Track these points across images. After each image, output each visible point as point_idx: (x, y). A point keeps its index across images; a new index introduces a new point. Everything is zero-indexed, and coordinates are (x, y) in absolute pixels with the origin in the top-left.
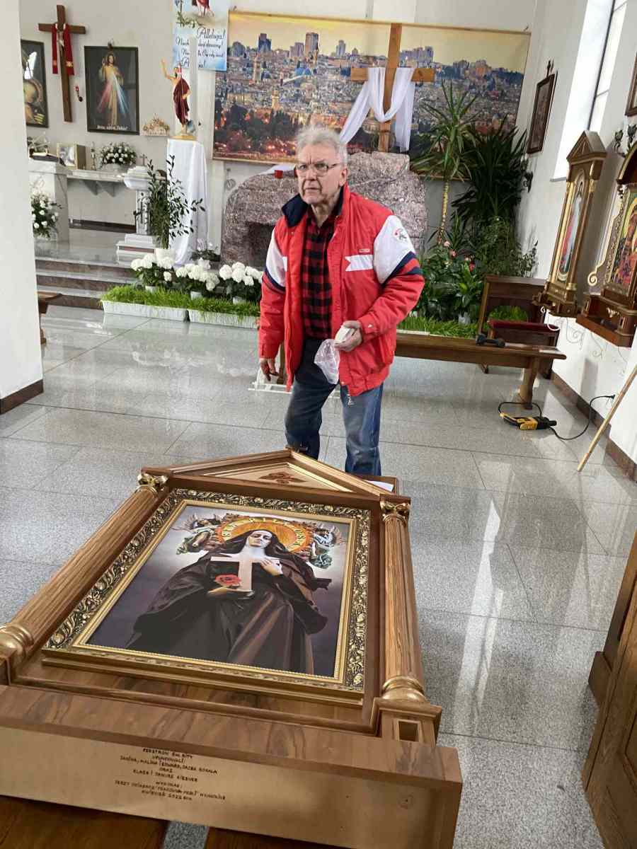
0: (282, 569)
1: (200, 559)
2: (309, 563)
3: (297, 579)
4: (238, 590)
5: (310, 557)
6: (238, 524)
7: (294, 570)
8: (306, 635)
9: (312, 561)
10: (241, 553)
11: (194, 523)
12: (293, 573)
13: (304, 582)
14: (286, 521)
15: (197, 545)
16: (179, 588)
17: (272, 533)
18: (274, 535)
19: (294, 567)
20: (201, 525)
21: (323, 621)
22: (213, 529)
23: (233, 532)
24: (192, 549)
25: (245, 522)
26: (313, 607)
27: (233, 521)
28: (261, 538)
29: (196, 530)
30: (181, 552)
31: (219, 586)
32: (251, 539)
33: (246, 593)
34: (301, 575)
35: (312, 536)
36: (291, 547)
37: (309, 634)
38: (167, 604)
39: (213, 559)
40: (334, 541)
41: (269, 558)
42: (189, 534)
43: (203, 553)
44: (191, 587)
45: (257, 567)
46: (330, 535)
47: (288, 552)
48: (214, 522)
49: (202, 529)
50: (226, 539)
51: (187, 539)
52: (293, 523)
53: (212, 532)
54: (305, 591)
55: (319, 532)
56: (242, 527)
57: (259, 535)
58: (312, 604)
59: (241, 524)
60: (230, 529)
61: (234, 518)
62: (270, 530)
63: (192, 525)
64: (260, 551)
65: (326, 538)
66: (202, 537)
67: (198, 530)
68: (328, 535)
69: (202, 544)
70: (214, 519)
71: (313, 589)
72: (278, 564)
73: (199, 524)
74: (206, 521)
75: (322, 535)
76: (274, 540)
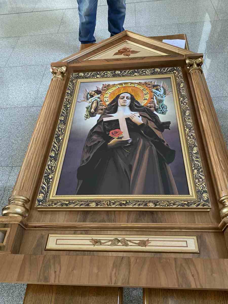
0: (142, 119)
1: (98, 120)
2: (155, 112)
3: (152, 125)
4: (123, 139)
5: (155, 107)
6: (110, 91)
7: (150, 120)
8: (167, 165)
9: (156, 110)
10: (118, 112)
11: (88, 95)
12: (149, 121)
13: (155, 126)
14: (136, 83)
15: (94, 111)
16: (92, 144)
17: (130, 94)
18: (131, 95)
19: (148, 116)
20: (92, 96)
21: (173, 152)
22: (99, 98)
23: (110, 97)
24: (92, 115)
25: (114, 88)
26: (165, 144)
27: (108, 89)
28: (125, 99)
29: (90, 100)
30: (87, 118)
31: (112, 138)
32: (120, 101)
33: (127, 142)
34: (153, 122)
35: (152, 92)
36: (143, 103)
37: (168, 163)
38: (90, 157)
39: (105, 119)
40: (165, 93)
41: (133, 113)
42: (87, 104)
43: (98, 116)
44: (99, 142)
45: (128, 120)
46: (161, 88)
47: (142, 107)
48: (98, 92)
49: (93, 99)
50: (107, 103)
51: (87, 108)
52: (140, 84)
53: (98, 100)
54: (158, 133)
56: (113, 93)
57: (124, 97)
58: (164, 142)
59: (112, 91)
60: (107, 95)
61: (107, 87)
62: (128, 92)
63: (87, 97)
64: (127, 108)
65: (160, 91)
66: (94, 105)
67: (91, 100)
68: (160, 89)
69: (96, 109)
70: (97, 90)
71: (162, 131)
72: (139, 117)
73: (90, 95)
74: (93, 93)
75: (157, 89)
76: (132, 99)
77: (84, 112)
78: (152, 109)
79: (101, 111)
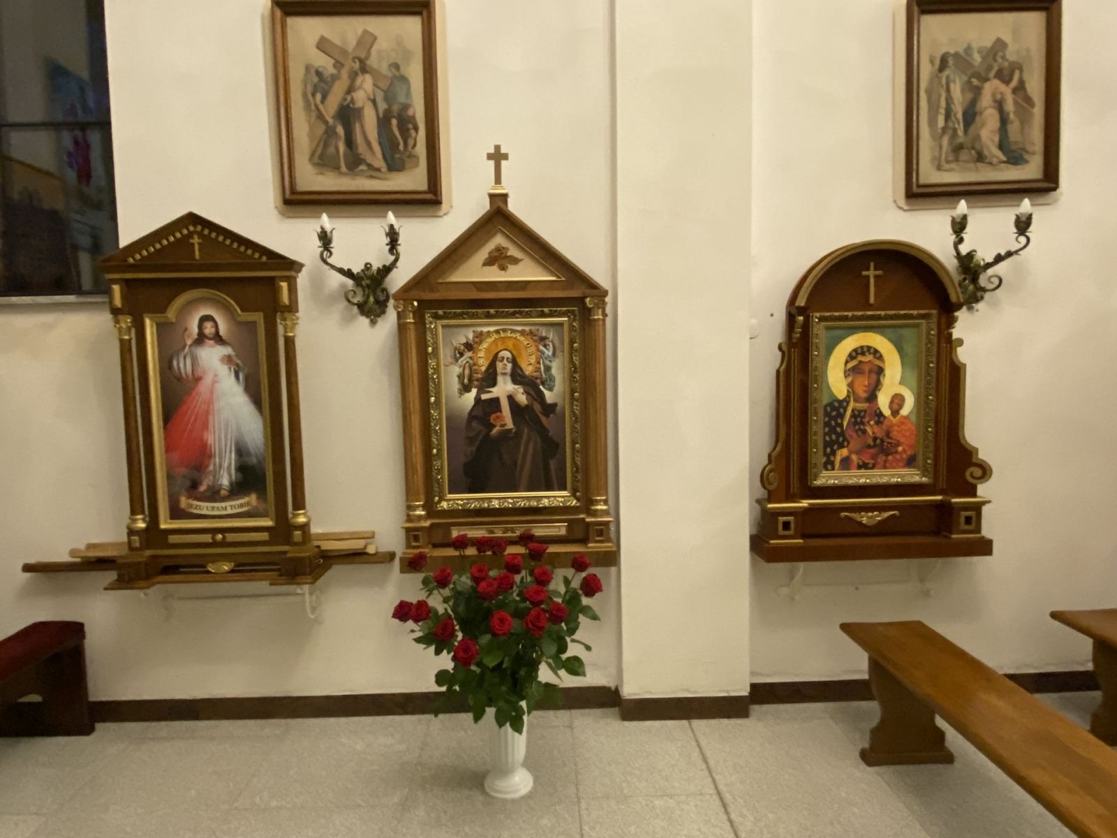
0: (527, 399)
1: (475, 398)
2: (541, 387)
3: (537, 407)
4: (506, 428)
6: (485, 345)
7: (535, 400)
8: (550, 460)
9: (543, 383)
10: (498, 385)
11: (455, 352)
12: (534, 402)
13: (541, 410)
14: (517, 331)
15: (467, 382)
16: (473, 434)
17: (510, 352)
18: (513, 355)
19: (533, 393)
20: (462, 355)
21: (557, 445)
22: (471, 358)
23: (486, 358)
24: (466, 389)
25: (490, 340)
26: (550, 434)
27: (481, 342)
28: (505, 361)
29: (460, 361)
30: (461, 394)
31: (494, 426)
32: (499, 365)
33: (510, 430)
34: (539, 403)
35: (538, 350)
36: (528, 370)
37: (552, 458)
39: (484, 397)
40: (554, 354)
41: (516, 387)
42: (456, 370)
43: (474, 391)
44: (480, 431)
45: (511, 398)
46: (551, 344)
47: (526, 377)
48: (469, 346)
49: (463, 360)
50: (483, 369)
51: (459, 377)
52: (522, 333)
53: (471, 361)
54: (543, 419)
55: (542, 343)
56: (488, 350)
57: (503, 358)
59: (487, 344)
60: (481, 354)
61: (480, 337)
62: (509, 349)
63: (455, 355)
64: (508, 379)
65: (548, 350)
66: (467, 372)
67: (462, 362)
68: (549, 345)
69: (470, 379)
70: (467, 342)
71: (547, 416)
72: (523, 394)
73: (459, 353)
74: (462, 347)
75: (545, 346)
76: (514, 361)
77: (456, 385)
78: (538, 381)
79: (476, 383)
